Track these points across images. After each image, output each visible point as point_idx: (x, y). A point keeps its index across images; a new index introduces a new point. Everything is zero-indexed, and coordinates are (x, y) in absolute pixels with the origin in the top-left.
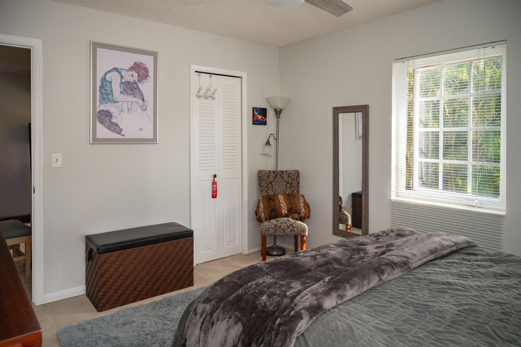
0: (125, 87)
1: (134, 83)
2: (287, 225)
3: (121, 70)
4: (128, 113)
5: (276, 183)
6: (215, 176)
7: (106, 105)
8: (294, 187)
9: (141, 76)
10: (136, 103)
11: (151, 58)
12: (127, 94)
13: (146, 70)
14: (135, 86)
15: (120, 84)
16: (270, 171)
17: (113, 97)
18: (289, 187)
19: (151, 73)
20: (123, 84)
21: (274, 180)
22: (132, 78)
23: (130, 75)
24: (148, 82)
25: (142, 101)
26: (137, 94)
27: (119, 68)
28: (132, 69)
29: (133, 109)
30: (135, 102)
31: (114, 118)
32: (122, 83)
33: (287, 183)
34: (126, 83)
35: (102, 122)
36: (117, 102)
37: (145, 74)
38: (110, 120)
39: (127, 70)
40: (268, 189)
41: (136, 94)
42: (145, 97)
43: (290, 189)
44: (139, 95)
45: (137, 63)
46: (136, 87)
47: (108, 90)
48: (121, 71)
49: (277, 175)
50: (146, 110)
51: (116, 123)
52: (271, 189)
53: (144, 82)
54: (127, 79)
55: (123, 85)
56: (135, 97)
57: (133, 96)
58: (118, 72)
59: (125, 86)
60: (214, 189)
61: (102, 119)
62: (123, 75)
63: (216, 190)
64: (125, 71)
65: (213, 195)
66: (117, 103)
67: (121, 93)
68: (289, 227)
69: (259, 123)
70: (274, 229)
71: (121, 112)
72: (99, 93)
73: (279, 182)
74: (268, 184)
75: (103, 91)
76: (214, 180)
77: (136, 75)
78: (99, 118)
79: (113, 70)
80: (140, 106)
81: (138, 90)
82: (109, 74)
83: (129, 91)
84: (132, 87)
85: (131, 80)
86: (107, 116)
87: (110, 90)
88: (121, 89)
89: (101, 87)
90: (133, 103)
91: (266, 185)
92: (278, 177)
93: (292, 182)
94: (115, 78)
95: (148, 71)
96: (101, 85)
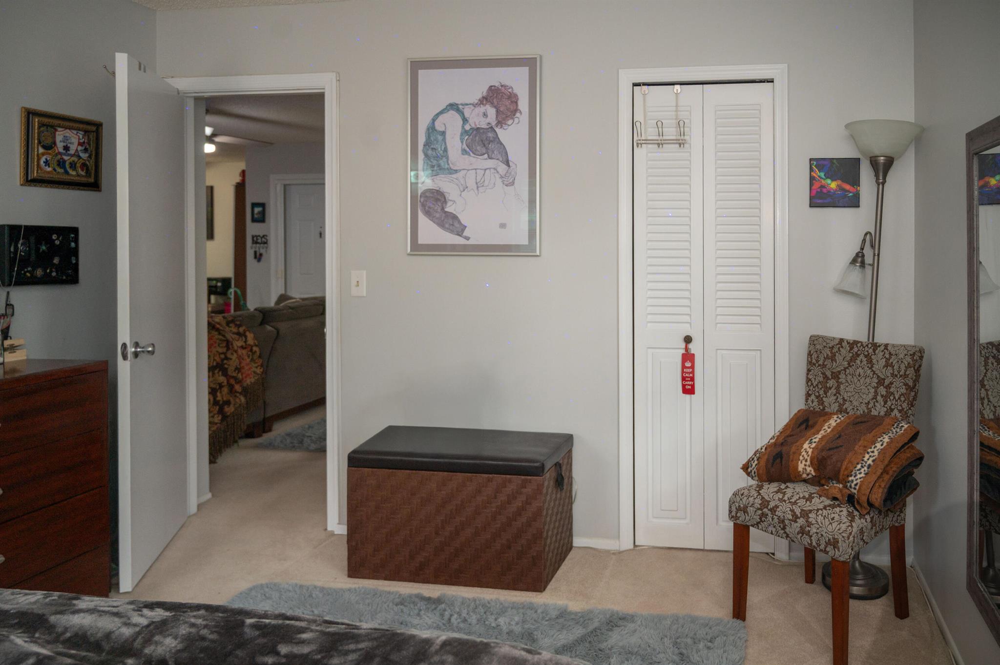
0: (470, 140)
1: (488, 129)
2: (792, 511)
3: (463, 107)
4: (476, 191)
5: (849, 377)
6: (688, 340)
7: (435, 180)
8: (894, 398)
9: (503, 113)
10: (492, 171)
11: (523, 72)
12: (475, 154)
13: (513, 99)
14: (491, 135)
15: (462, 135)
16: (842, 340)
17: (448, 162)
18: (882, 396)
19: (523, 104)
20: (468, 135)
21: (845, 369)
22: (485, 119)
23: (481, 114)
24: (518, 123)
25: (505, 166)
26: (495, 152)
27: (459, 103)
28: (485, 100)
29: (486, 183)
30: (490, 169)
31: (449, 204)
32: (465, 132)
33: (881, 382)
34: (473, 132)
35: (428, 213)
36: (456, 171)
37: (512, 108)
38: (443, 209)
39: (475, 105)
40: (825, 393)
41: (493, 152)
42: (511, 157)
43: (883, 403)
44: (499, 153)
45: (495, 86)
46: (493, 138)
47: (439, 150)
48: (463, 109)
49: (858, 355)
50: (512, 184)
51: (454, 213)
52: (835, 395)
53: (509, 125)
54: (475, 123)
55: (467, 137)
56: (490, 159)
57: (486, 156)
58: (458, 111)
59: (471, 137)
60: (686, 373)
61: (429, 207)
62: (467, 115)
63: (691, 375)
64: (470, 108)
65: (684, 386)
66: (456, 173)
67: (464, 152)
68: (797, 517)
69: (828, 200)
70: (760, 512)
71: (464, 190)
72: (423, 156)
73: (859, 375)
74: (826, 377)
75: (430, 152)
76: (687, 349)
77: (491, 112)
78: (423, 205)
79: (448, 108)
80: (502, 177)
81: (498, 143)
82: (441, 118)
83: (478, 148)
84: (485, 138)
85: (483, 123)
86: (437, 200)
87: (443, 149)
88: (462, 144)
89: (427, 144)
90: (488, 171)
91: (821, 379)
92: (858, 362)
93: (891, 383)
94: (452, 124)
95: (517, 99)
96: (426, 140)
